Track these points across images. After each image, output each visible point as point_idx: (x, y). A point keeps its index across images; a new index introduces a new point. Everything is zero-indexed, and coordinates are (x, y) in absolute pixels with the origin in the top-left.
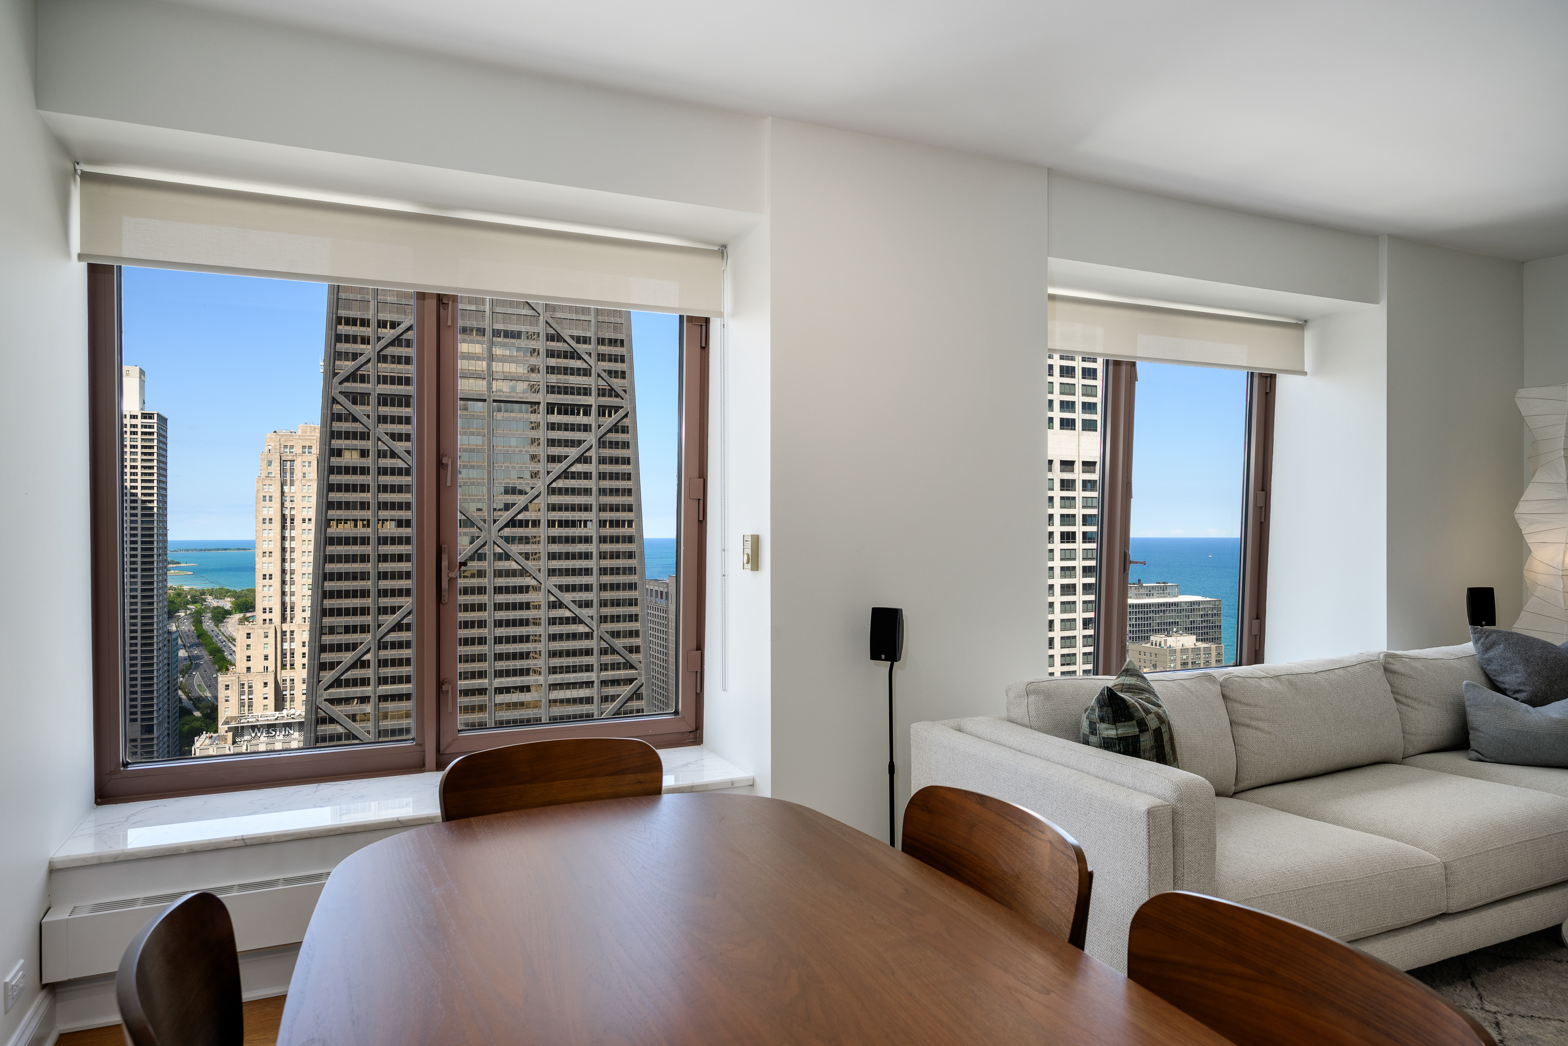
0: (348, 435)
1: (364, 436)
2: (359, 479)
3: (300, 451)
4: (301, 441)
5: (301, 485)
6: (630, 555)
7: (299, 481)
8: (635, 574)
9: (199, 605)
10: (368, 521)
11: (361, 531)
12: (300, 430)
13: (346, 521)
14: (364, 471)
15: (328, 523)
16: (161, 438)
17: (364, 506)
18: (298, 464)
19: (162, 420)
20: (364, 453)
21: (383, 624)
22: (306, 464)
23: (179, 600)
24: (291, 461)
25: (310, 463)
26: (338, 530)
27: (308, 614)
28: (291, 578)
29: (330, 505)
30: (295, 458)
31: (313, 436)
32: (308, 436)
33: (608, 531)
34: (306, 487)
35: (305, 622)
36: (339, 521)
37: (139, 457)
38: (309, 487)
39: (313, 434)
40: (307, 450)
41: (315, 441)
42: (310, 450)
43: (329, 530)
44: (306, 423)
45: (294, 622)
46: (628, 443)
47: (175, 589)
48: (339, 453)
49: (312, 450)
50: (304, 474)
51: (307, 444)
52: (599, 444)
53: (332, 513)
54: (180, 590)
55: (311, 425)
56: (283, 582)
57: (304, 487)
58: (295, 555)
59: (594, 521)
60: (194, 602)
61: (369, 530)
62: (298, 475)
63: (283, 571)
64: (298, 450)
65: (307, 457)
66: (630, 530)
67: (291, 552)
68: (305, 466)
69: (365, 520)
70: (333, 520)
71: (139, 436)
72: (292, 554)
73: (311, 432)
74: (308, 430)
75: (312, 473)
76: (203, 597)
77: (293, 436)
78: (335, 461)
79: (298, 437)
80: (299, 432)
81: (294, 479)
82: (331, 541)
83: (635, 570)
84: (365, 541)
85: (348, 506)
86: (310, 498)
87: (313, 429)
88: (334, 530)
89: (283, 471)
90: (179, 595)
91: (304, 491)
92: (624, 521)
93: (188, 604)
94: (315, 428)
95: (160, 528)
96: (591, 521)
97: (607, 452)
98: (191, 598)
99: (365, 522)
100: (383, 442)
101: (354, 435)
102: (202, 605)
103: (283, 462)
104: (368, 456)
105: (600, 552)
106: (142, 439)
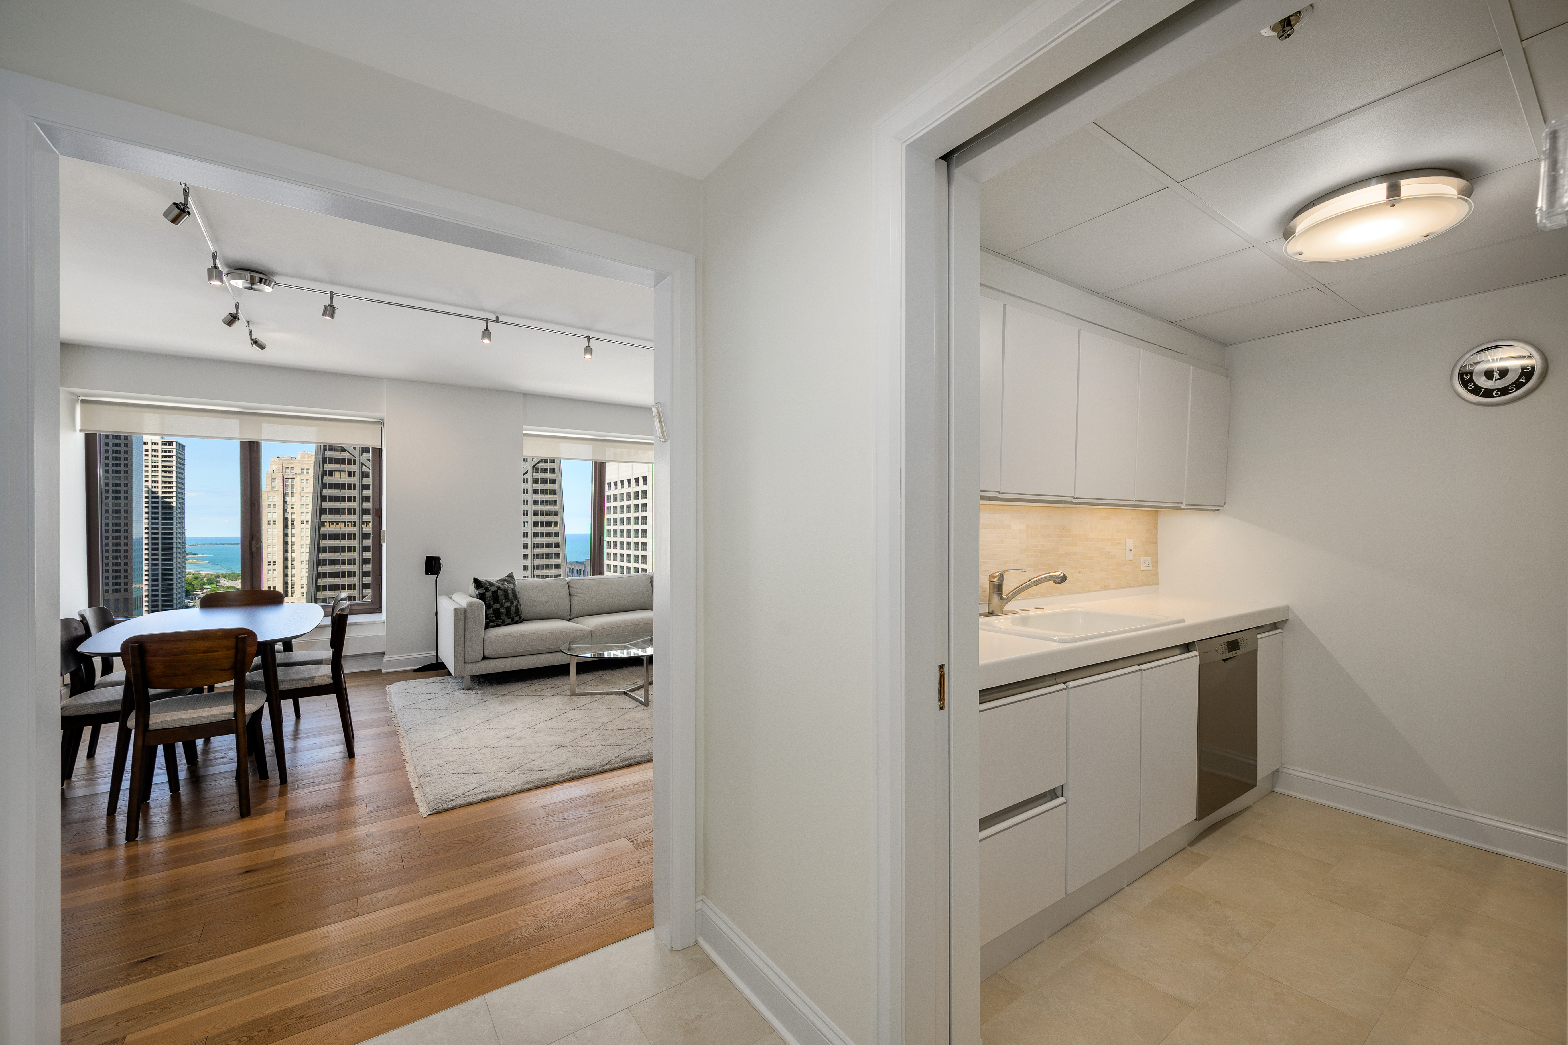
0: (337, 461)
1: (351, 462)
2: (347, 493)
3: (300, 471)
4: (300, 464)
5: (300, 496)
6: (556, 545)
7: (298, 493)
8: (559, 558)
9: (214, 586)
10: (355, 522)
11: (349, 530)
12: (299, 457)
13: (337, 523)
14: (351, 487)
15: (322, 524)
16: (179, 460)
17: (351, 512)
18: (297, 482)
19: (181, 447)
20: (350, 474)
21: (366, 596)
22: (305, 481)
23: (196, 582)
24: (291, 479)
25: (307, 480)
26: (330, 529)
27: (305, 590)
28: (292, 564)
29: (323, 511)
30: (295, 477)
31: (310, 461)
32: (306, 461)
33: (539, 529)
34: (304, 498)
35: (303, 596)
36: (331, 522)
37: (160, 474)
38: (307, 498)
39: (310, 459)
40: (305, 471)
41: (312, 465)
42: (307, 471)
43: (322, 529)
44: (304, 451)
45: (294, 596)
46: (554, 469)
47: (193, 574)
48: (331, 473)
49: (309, 471)
50: (303, 488)
51: (305, 466)
52: (533, 470)
53: (324, 517)
54: (197, 574)
55: (309, 453)
56: (286, 567)
57: (303, 498)
58: (295, 548)
59: (529, 522)
60: (211, 583)
61: (355, 529)
62: (297, 489)
63: (286, 559)
64: (297, 470)
65: (305, 476)
66: (555, 528)
67: (292, 545)
68: (303, 482)
69: (351, 522)
70: (326, 522)
71: (160, 458)
72: (293, 546)
73: (308, 458)
74: (306, 456)
75: (310, 487)
76: (217, 579)
77: (294, 460)
78: (327, 480)
79: (297, 462)
80: (299, 458)
81: (295, 492)
82: (324, 537)
83: (559, 555)
84: (351, 537)
85: (338, 511)
86: (307, 506)
87: (310, 455)
88: (326, 529)
89: (284, 486)
90: (196, 578)
91: (302, 500)
92: (551, 523)
93: (204, 585)
94: (312, 455)
95: (179, 528)
96: (527, 522)
97: (539, 476)
98: (207, 580)
99: (353, 523)
100: (366, 466)
101: (343, 461)
102: (217, 586)
103: (284, 480)
104: (354, 476)
105: (534, 544)
106: (162, 461)
